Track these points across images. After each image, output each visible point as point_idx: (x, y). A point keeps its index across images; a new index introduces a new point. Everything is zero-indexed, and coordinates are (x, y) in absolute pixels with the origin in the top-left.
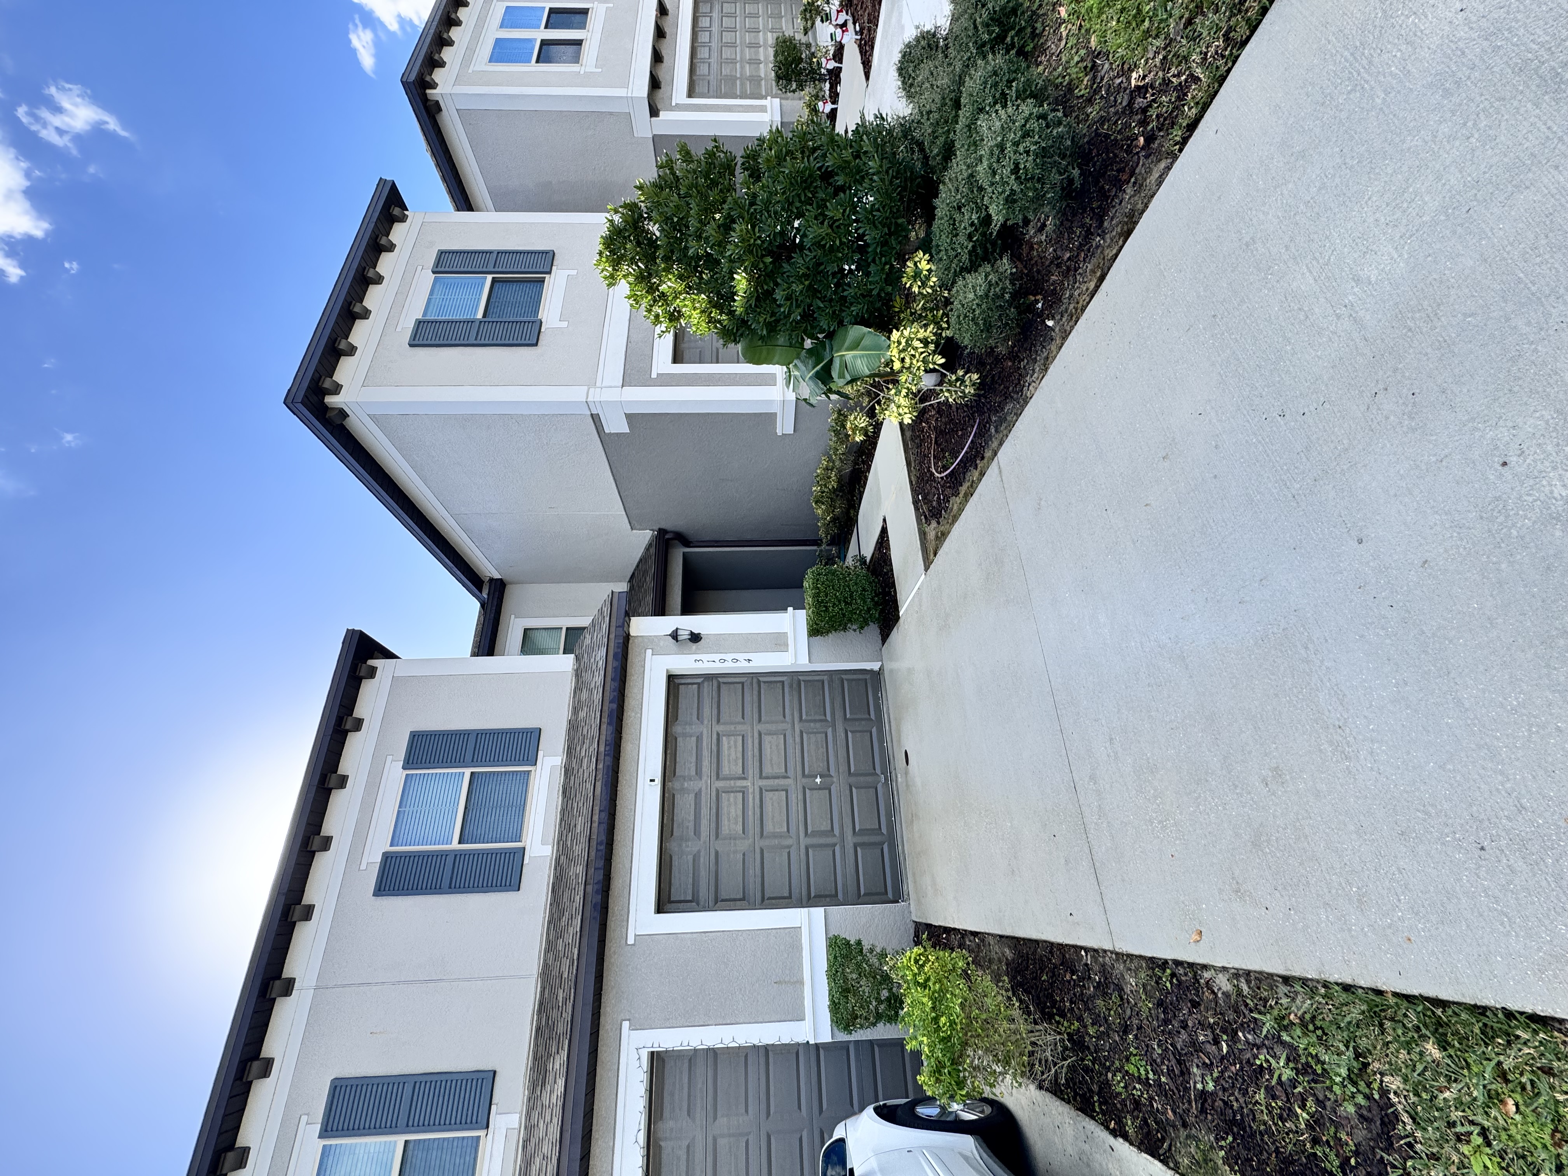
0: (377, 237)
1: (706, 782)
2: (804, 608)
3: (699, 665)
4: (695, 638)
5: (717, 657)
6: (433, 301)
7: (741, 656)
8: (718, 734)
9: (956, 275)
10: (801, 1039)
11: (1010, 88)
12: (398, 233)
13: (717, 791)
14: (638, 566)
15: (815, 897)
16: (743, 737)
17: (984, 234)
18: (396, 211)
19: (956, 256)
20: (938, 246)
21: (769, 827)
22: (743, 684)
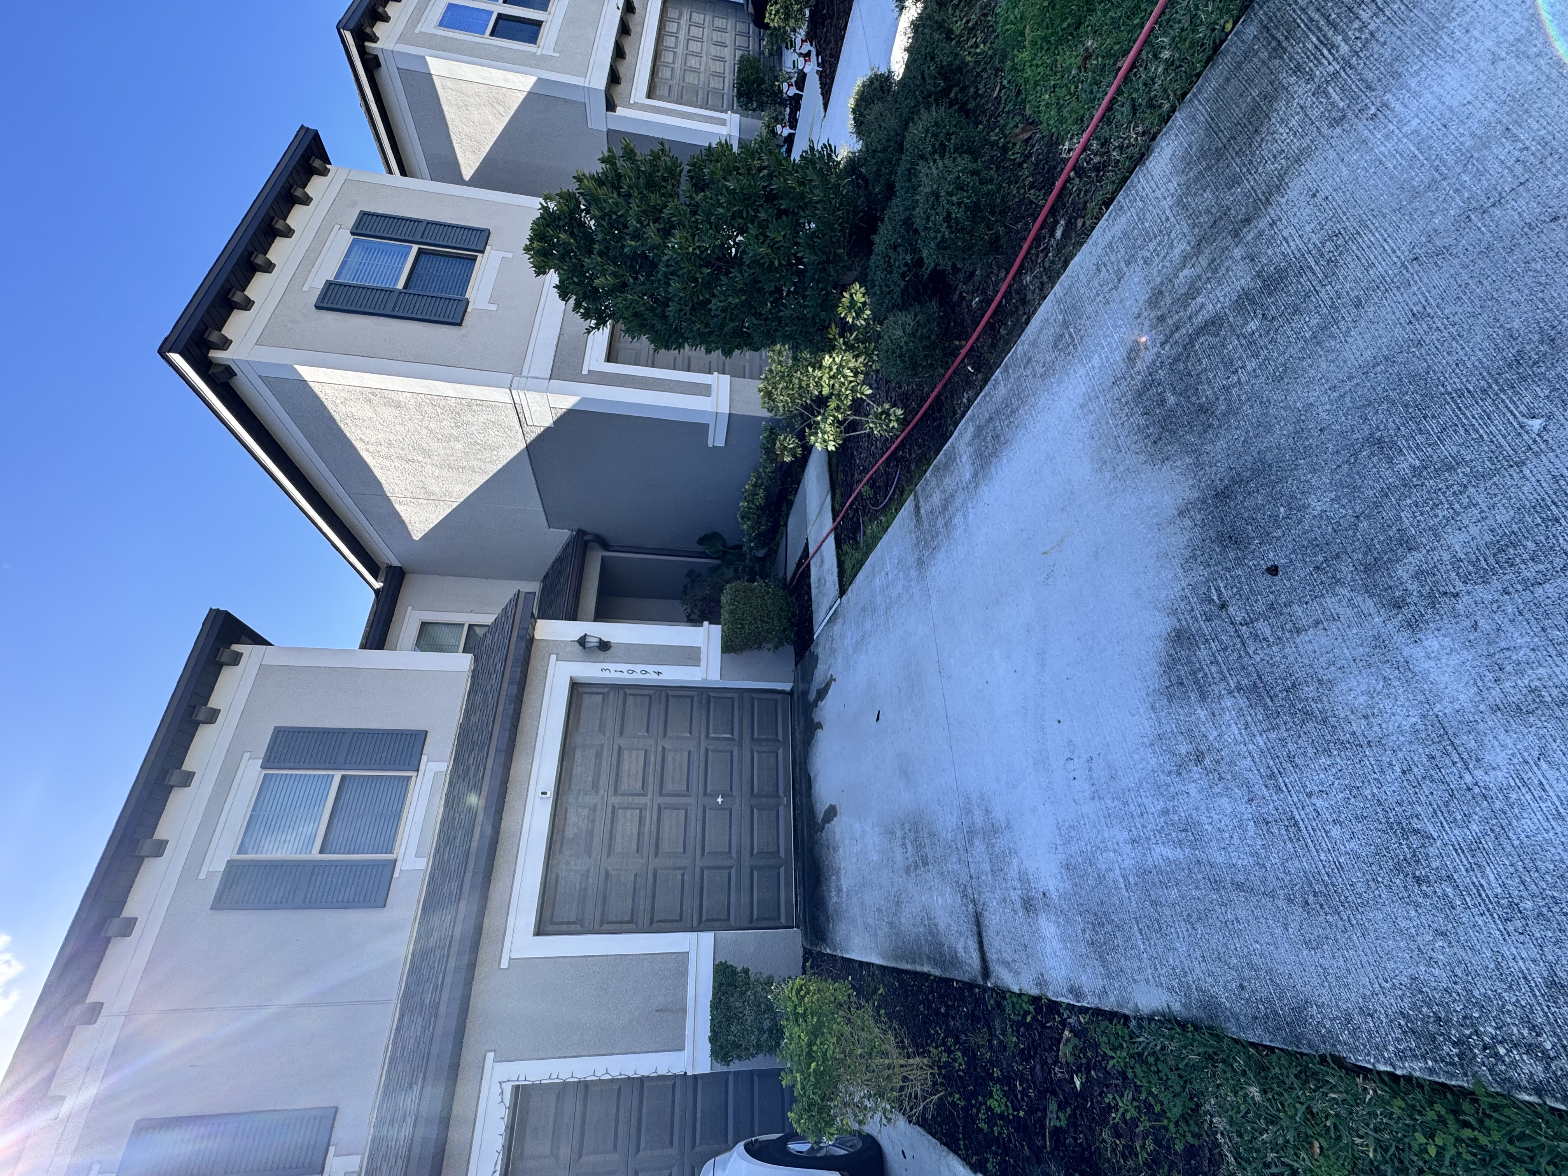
0: (292, 187)
1: (603, 797)
2: (719, 623)
3: (606, 674)
4: (604, 646)
5: (625, 667)
6: (348, 264)
7: (650, 668)
8: (620, 748)
9: (888, 310)
10: (679, 1071)
11: (949, 141)
12: (316, 187)
13: (613, 807)
14: (553, 566)
15: (707, 920)
16: (646, 752)
17: (916, 275)
18: (317, 163)
19: (889, 293)
20: (873, 280)
21: (665, 847)
22: (650, 696)
